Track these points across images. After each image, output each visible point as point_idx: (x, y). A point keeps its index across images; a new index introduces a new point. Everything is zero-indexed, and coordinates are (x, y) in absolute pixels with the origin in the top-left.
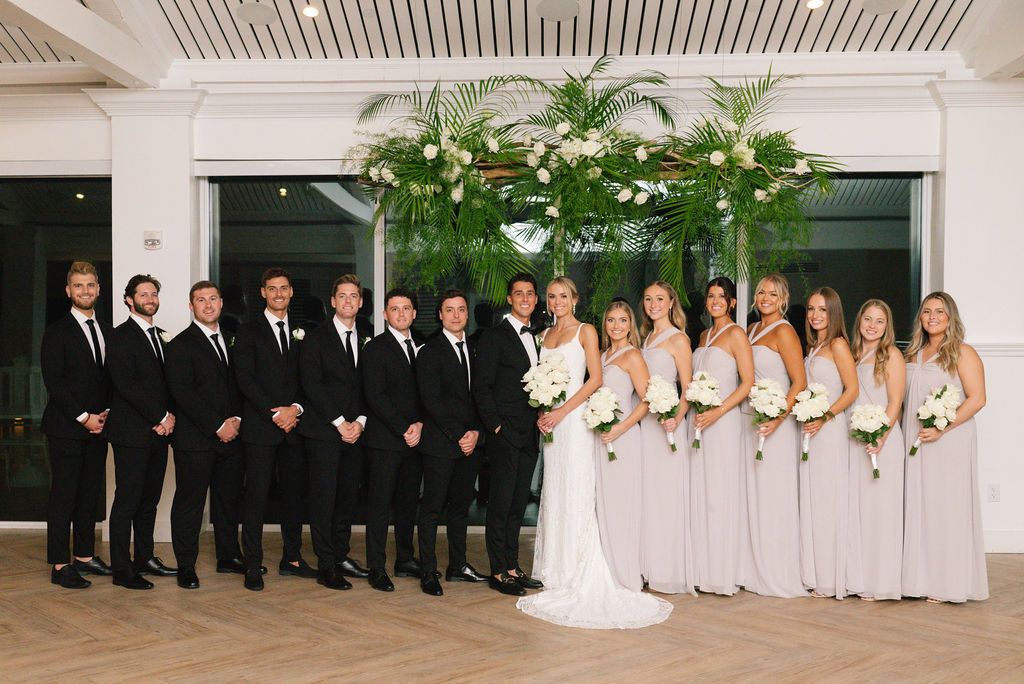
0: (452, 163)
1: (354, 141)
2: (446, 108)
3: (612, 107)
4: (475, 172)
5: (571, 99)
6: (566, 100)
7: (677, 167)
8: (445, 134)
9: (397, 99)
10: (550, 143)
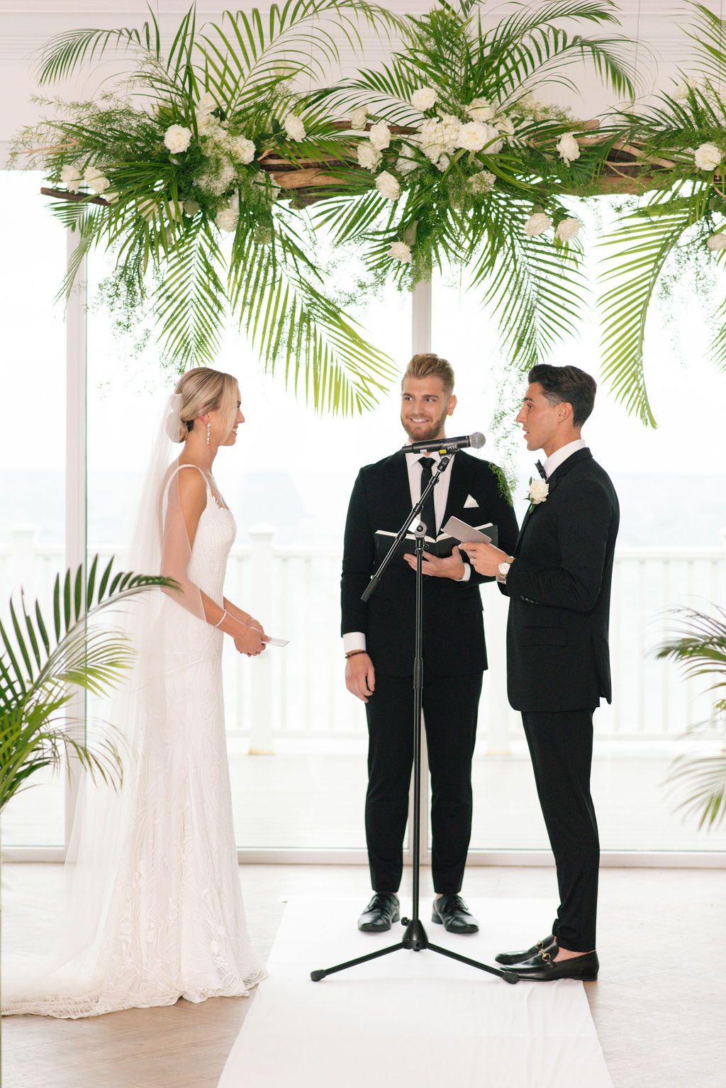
0: (218, 161)
1: (33, 116)
2: (208, 58)
3: (517, 58)
4: (261, 176)
5: (438, 42)
6: (431, 44)
7: (634, 172)
8: (205, 104)
9: (113, 37)
10: (402, 123)
